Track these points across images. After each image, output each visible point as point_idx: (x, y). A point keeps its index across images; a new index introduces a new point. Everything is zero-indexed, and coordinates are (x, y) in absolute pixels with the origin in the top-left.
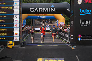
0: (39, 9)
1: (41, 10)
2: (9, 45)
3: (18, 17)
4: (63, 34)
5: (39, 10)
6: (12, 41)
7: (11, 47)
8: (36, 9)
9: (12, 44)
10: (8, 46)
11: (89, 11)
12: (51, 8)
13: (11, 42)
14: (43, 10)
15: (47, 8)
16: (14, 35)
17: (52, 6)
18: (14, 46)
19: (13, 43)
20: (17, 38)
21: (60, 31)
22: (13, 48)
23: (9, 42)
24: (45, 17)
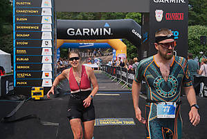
0: (84, 30)
1: (87, 32)
2: (35, 94)
3: (50, 45)
4: (124, 74)
5: (84, 32)
6: (39, 88)
7: (37, 98)
8: (79, 30)
9: (40, 94)
10: (33, 97)
11: (176, 34)
12: (105, 29)
13: (37, 89)
14: (90, 33)
15: (97, 29)
16: (43, 77)
17: (105, 26)
18: (42, 96)
19: (42, 91)
20: (47, 81)
21: (118, 68)
22: (41, 99)
23: (34, 90)
24: (92, 44)
